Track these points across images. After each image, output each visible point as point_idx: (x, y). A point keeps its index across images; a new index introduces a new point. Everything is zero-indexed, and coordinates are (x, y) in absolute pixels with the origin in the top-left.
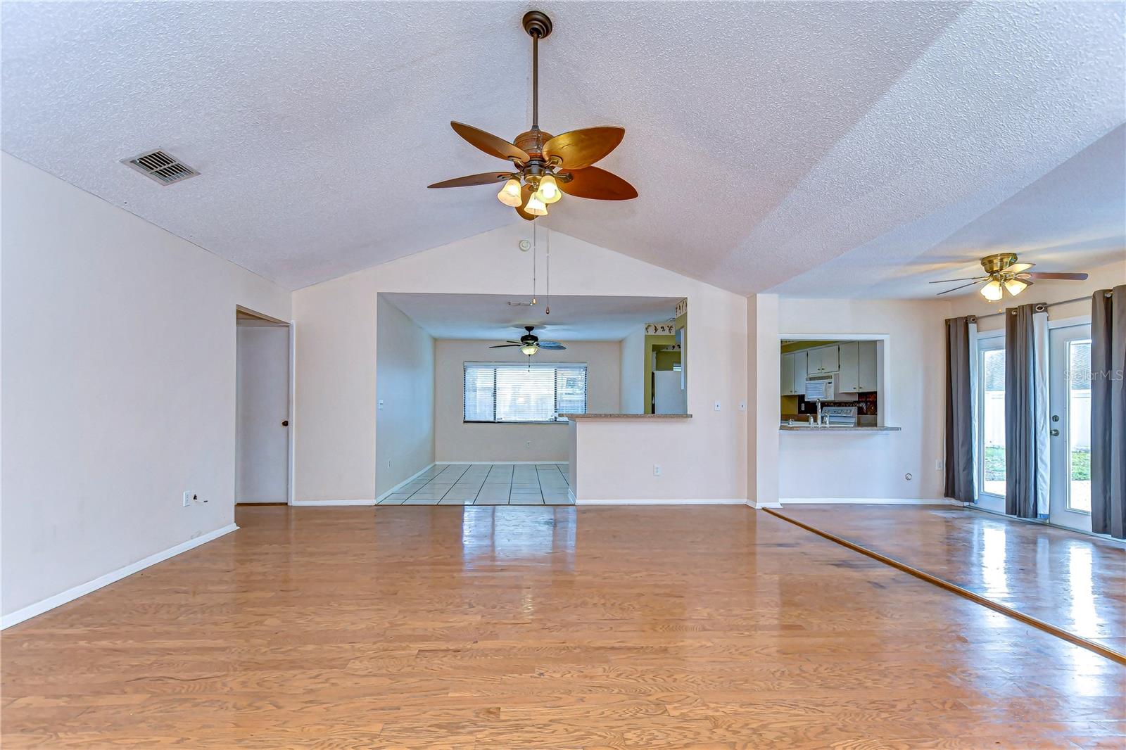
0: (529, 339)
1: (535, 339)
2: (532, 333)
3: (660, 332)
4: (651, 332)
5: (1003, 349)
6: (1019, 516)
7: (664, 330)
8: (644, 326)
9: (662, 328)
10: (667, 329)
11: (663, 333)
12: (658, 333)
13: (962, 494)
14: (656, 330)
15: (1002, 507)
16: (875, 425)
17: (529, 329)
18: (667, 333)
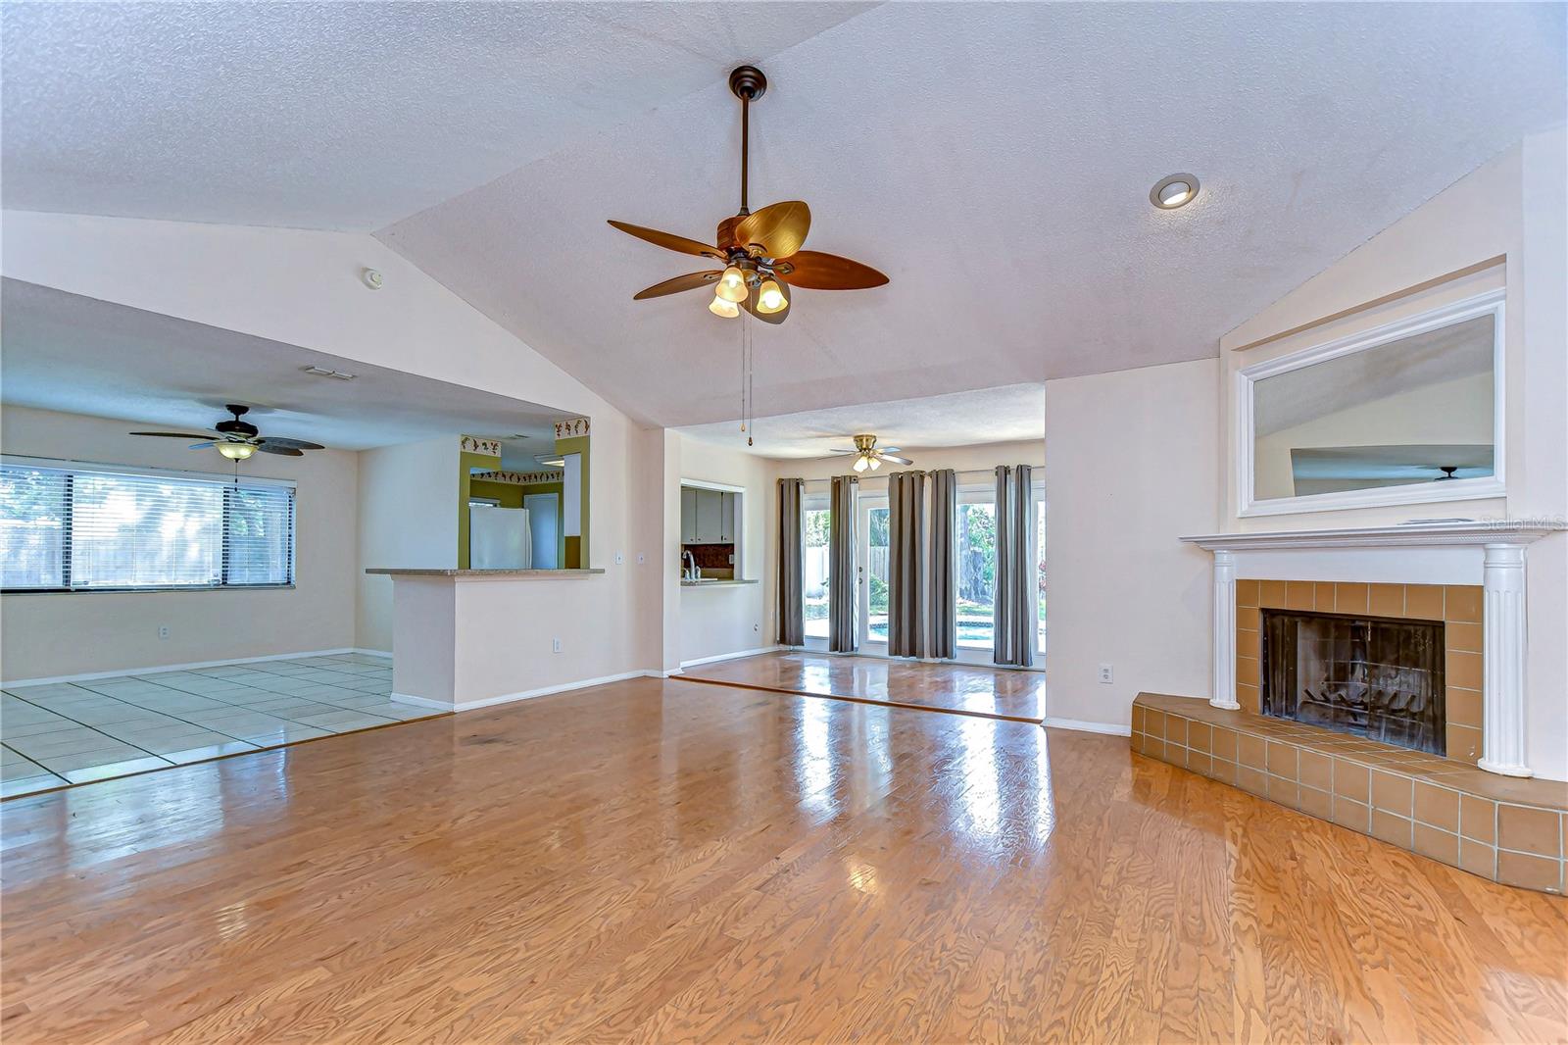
0: (236, 427)
1: (252, 430)
2: (242, 418)
3: (481, 451)
4: (469, 448)
5: (826, 509)
6: (841, 651)
7: (486, 448)
8: (458, 439)
9: (484, 444)
10: (491, 448)
11: (485, 452)
12: (478, 451)
13: (793, 640)
14: (476, 446)
15: (826, 647)
16: (731, 577)
17: (238, 410)
18: (489, 452)
